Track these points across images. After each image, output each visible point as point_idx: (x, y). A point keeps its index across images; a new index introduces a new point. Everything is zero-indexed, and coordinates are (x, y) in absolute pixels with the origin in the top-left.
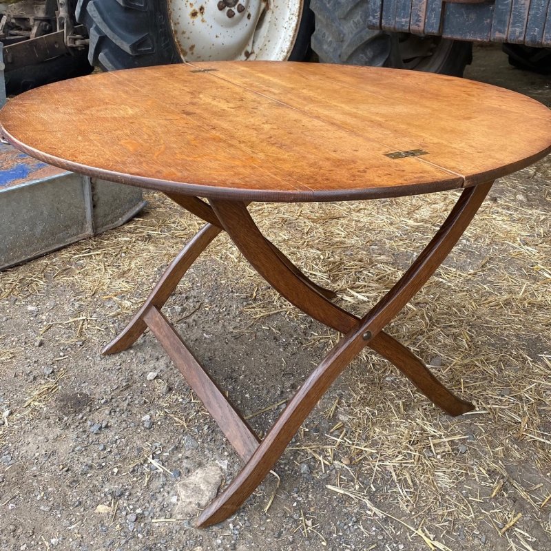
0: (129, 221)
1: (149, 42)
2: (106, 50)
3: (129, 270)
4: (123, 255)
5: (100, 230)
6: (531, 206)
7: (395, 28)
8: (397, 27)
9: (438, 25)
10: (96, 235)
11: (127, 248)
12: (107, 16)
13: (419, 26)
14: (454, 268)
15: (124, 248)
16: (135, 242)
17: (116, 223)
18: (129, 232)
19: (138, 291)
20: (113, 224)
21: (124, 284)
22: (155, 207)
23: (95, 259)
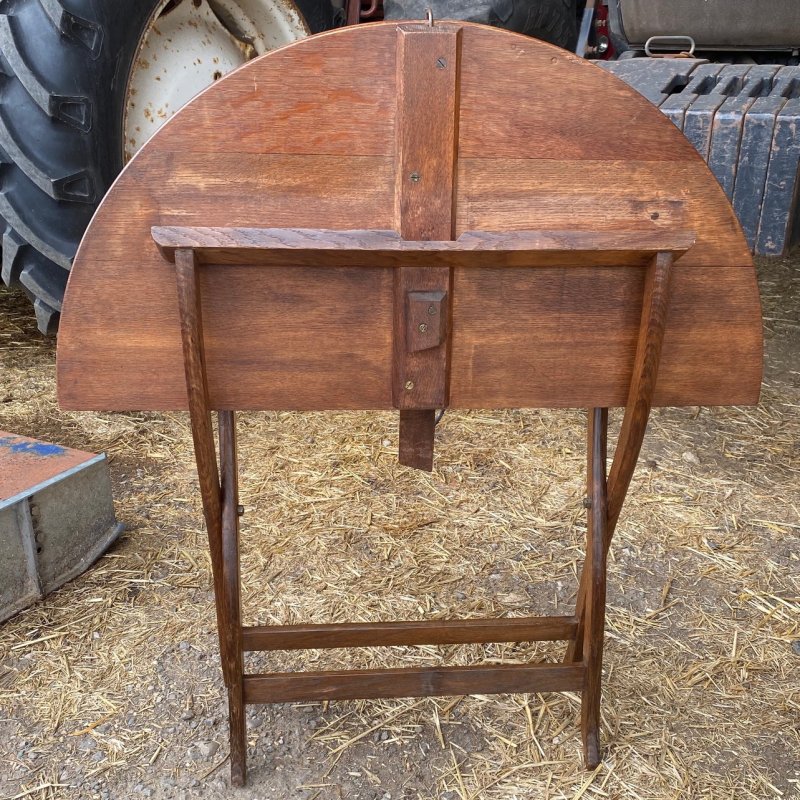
0: (96, 563)
3: (110, 669)
4: (96, 635)
5: (52, 586)
6: (706, 470)
10: (47, 596)
11: (101, 620)
12: (30, 214)
14: (623, 606)
15: (96, 620)
16: (112, 606)
17: (76, 567)
18: (99, 584)
19: (131, 712)
20: (72, 571)
21: (105, 701)
22: (136, 527)
23: (51, 648)
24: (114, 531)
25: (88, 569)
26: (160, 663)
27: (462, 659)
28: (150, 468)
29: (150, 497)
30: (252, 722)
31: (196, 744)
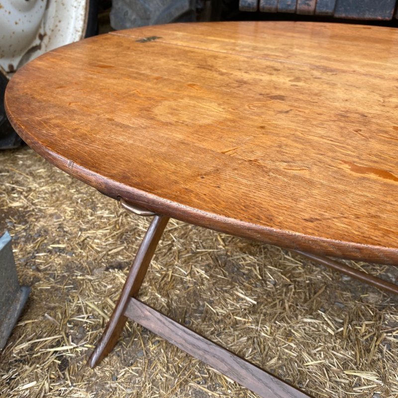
13: (308, 5)
16: (51, 389)
18: (23, 361)
22: (33, 283)
24: (22, 297)
25: (7, 344)
28: (16, 217)
29: (29, 247)
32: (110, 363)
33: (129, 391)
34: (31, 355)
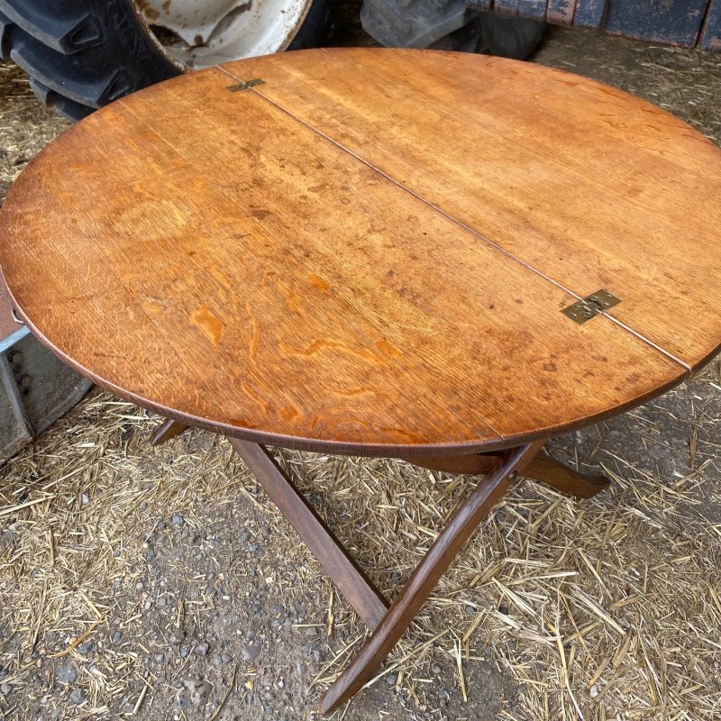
0: (90, 391)
1: (93, 26)
2: (20, 45)
3: (98, 552)
4: (86, 500)
7: (518, 13)
8: (522, 10)
9: (601, 15)
11: (92, 475)
13: (563, 13)
15: (87, 477)
16: (104, 454)
17: (69, 397)
18: (92, 420)
19: (117, 622)
20: (66, 401)
21: (90, 603)
23: (37, 516)
25: (83, 399)
26: (151, 546)
27: (480, 554)
30: (248, 649)
31: (187, 684)
32: (172, 445)
33: (178, 479)
34: (101, 416)
